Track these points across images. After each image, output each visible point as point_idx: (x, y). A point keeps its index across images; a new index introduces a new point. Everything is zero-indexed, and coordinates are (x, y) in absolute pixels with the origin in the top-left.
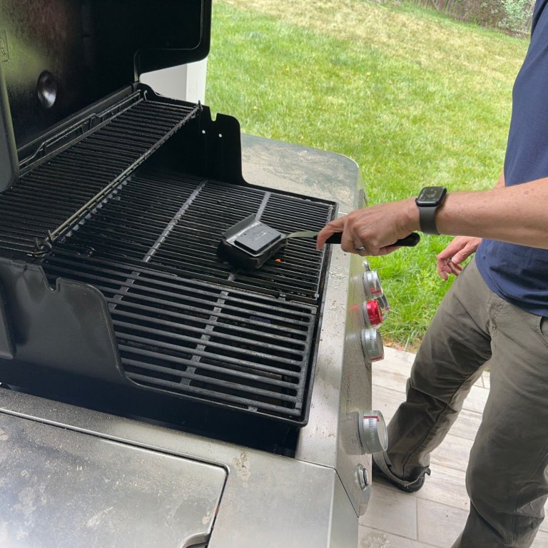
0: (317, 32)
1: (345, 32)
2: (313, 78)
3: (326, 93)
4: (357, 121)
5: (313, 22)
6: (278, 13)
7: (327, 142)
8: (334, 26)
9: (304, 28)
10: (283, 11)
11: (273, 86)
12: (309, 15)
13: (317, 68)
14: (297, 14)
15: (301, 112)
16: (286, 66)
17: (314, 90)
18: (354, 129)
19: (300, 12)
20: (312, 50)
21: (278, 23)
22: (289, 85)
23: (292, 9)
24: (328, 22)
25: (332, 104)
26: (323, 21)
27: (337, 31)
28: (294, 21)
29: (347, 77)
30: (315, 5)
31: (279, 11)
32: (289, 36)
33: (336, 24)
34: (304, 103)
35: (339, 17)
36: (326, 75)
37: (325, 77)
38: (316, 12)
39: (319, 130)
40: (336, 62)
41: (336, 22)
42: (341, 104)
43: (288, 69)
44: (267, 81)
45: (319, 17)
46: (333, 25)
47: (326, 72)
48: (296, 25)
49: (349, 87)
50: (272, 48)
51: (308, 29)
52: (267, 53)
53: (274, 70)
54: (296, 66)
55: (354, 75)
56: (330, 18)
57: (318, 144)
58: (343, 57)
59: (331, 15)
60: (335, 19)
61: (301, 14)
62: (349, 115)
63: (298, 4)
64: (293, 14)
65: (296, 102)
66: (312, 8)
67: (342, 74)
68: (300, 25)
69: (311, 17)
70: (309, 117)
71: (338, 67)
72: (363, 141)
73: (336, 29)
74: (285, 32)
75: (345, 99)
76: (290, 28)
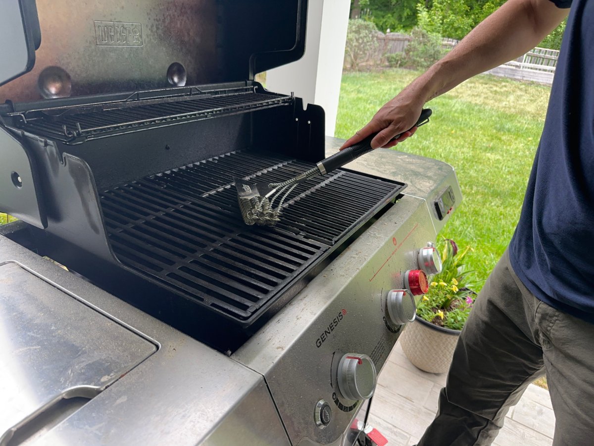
0: (488, 108)
1: (515, 108)
2: (475, 140)
3: (485, 151)
4: (510, 173)
5: (487, 101)
6: (456, 94)
7: (477, 186)
8: (506, 104)
9: (476, 105)
10: (461, 93)
11: (435, 143)
12: (483, 96)
13: (481, 132)
14: (473, 95)
15: (457, 162)
16: (452, 130)
17: (473, 148)
18: (505, 179)
19: (476, 94)
20: (480, 119)
21: (454, 101)
22: (451, 142)
23: (469, 92)
24: (500, 101)
25: (489, 159)
26: (496, 101)
27: (508, 107)
28: (469, 100)
29: (508, 140)
30: (491, 89)
31: (458, 92)
32: (461, 109)
33: (507, 103)
34: (461, 156)
35: (512, 98)
36: (488, 138)
37: (487, 140)
38: (491, 94)
39: (471, 176)
40: (501, 129)
41: (509, 101)
42: (498, 160)
43: (453, 132)
44: (432, 139)
45: (493, 97)
46: (504, 103)
47: (489, 136)
48: (470, 102)
49: (508, 148)
50: (443, 117)
51: (481, 105)
52: (438, 120)
53: (440, 132)
54: (461, 130)
55: (516, 139)
56: (503, 98)
57: (467, 187)
58: (508, 125)
59: (505, 97)
60: (508, 100)
61: (477, 95)
62: (504, 168)
63: (475, 88)
64: (469, 95)
65: (454, 156)
66: (487, 91)
67: (504, 138)
68: (473, 102)
69: (485, 98)
70: (464, 167)
71: (502, 133)
72: (513, 189)
73: (507, 106)
74: (458, 107)
75: (502, 156)
76: (464, 104)
